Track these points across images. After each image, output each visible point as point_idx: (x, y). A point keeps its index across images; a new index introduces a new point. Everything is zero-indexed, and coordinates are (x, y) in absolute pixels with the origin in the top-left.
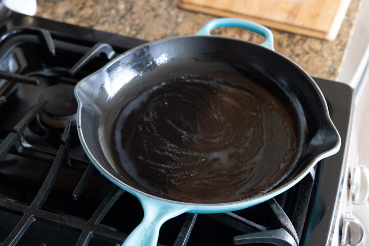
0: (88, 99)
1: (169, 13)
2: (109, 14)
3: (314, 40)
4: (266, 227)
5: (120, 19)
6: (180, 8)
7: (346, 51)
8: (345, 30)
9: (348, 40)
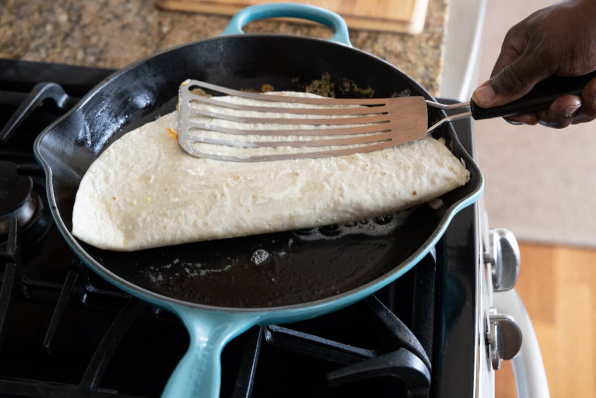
0: (58, 161)
1: (144, 19)
2: (44, 33)
3: (389, 36)
4: (372, 351)
5: (64, 40)
6: (160, 9)
7: (443, 48)
8: (436, 14)
9: (443, 31)
